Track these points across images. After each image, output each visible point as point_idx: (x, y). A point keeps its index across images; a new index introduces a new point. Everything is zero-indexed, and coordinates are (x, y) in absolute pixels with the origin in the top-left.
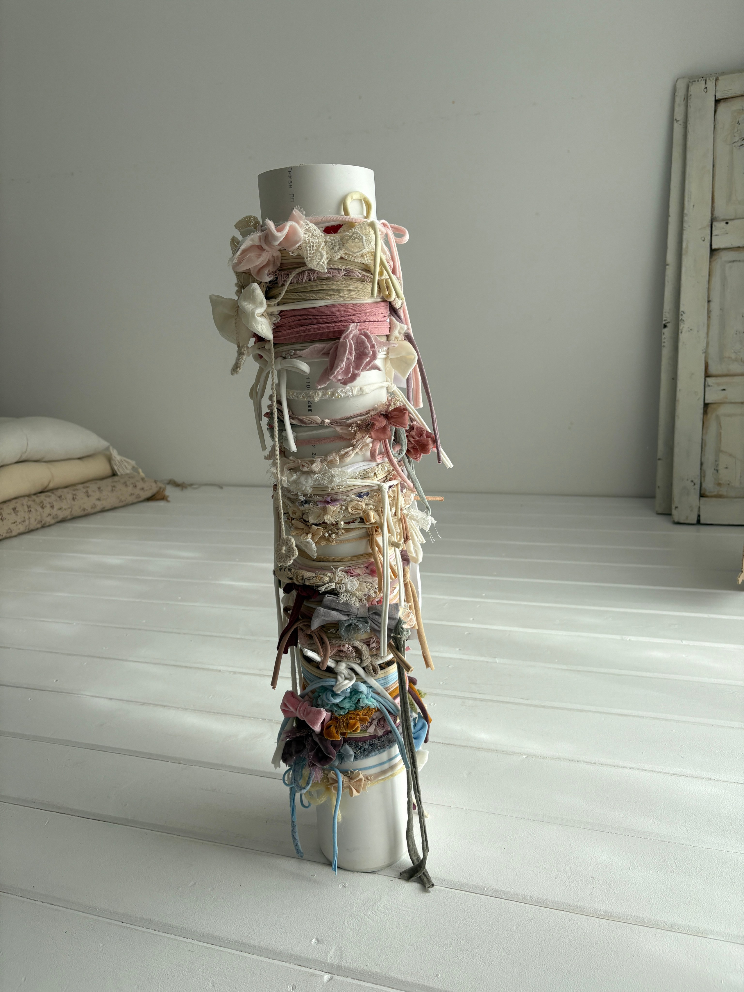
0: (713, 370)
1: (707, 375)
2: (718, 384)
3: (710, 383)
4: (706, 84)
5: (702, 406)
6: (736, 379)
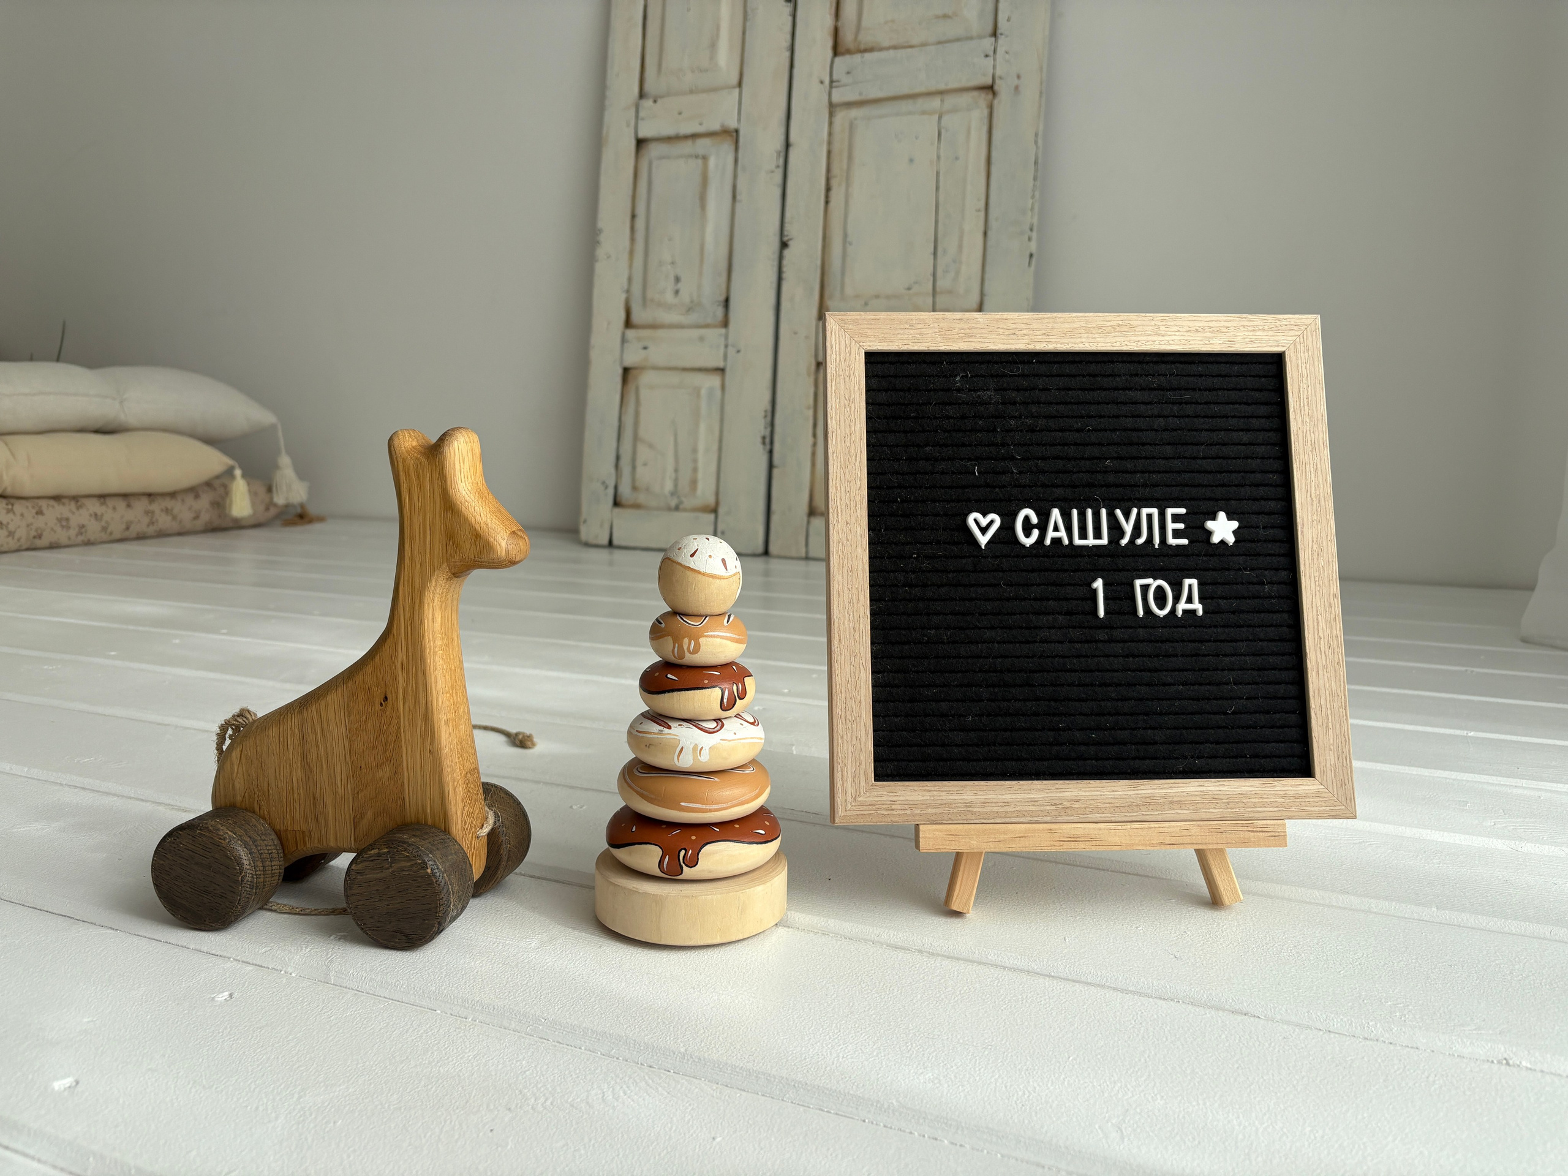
1: (628, 324)
2: (639, 339)
3: (629, 339)
5: (620, 371)
6: (660, 333)
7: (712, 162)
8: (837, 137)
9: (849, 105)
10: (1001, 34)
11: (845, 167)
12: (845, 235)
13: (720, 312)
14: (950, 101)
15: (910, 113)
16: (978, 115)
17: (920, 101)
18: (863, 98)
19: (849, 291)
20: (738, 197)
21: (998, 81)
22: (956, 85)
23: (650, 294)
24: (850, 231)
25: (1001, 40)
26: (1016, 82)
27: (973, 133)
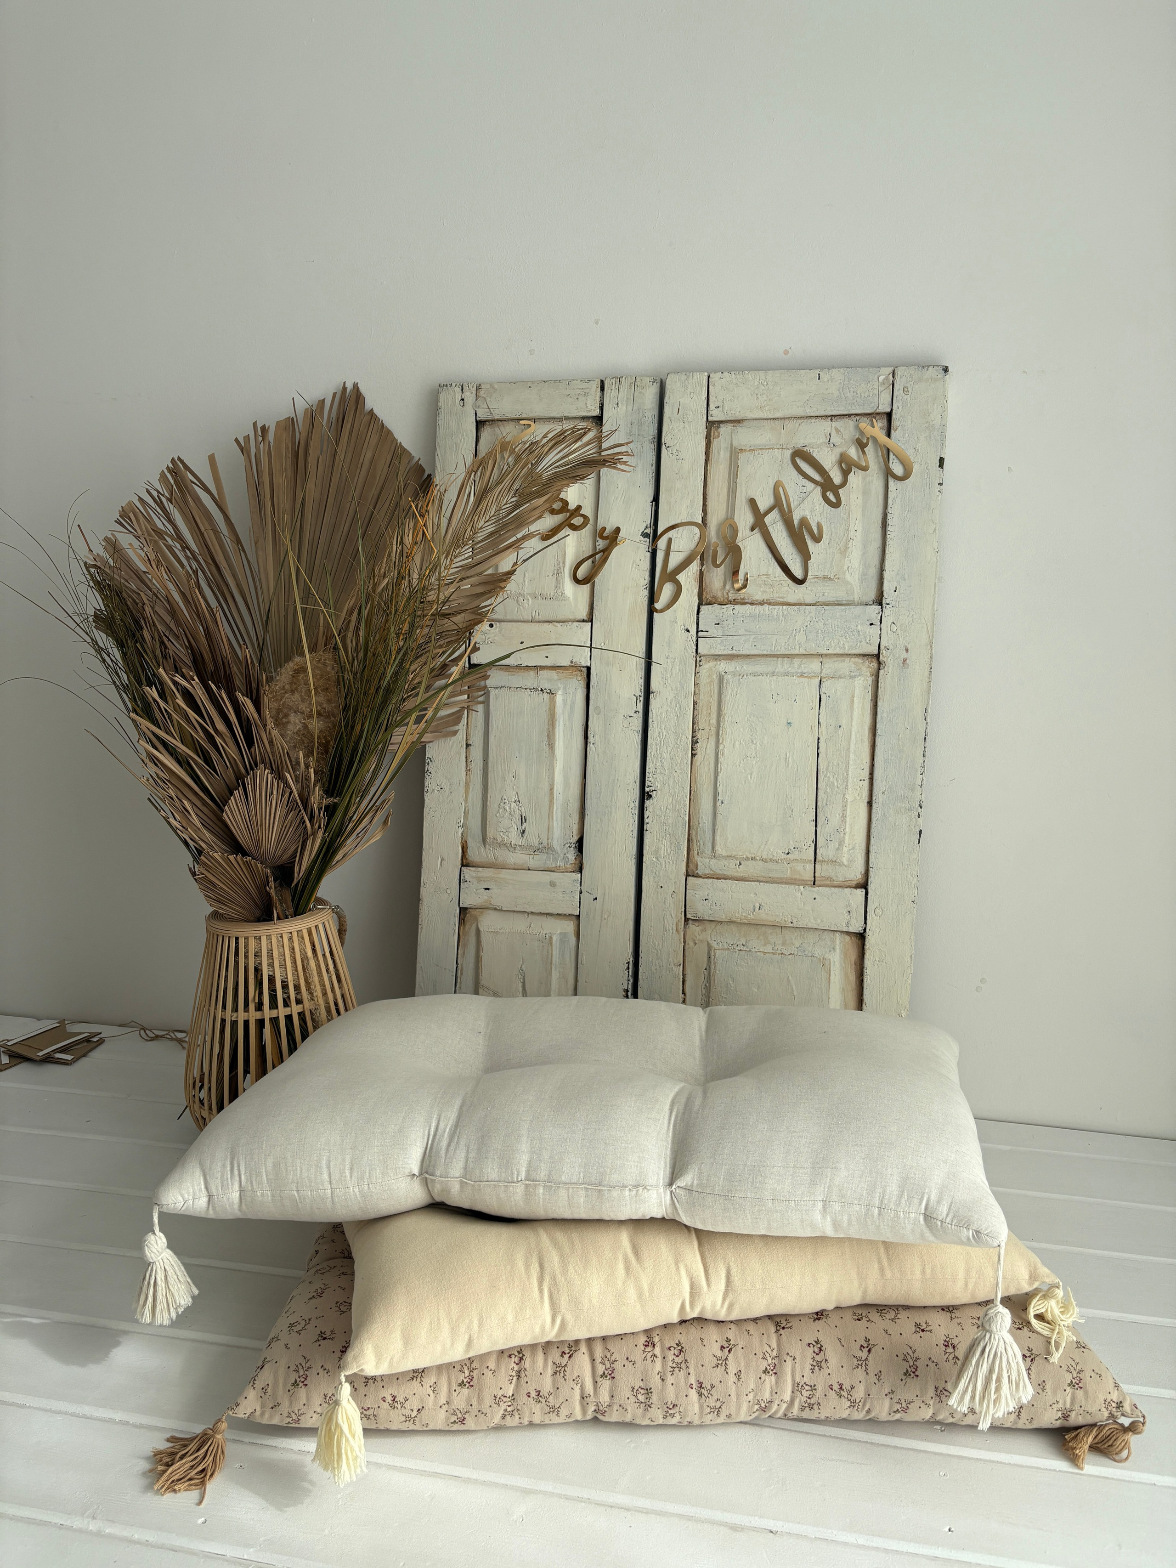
0: (472, 855)
1: (465, 863)
2: (479, 880)
3: (467, 878)
4: (462, 392)
5: (458, 911)
6: (504, 874)
7: (559, 698)
8: (703, 689)
9: (717, 657)
10: (888, 604)
11: (714, 721)
12: (716, 794)
13: (572, 855)
14: (830, 666)
15: (787, 674)
16: (862, 684)
17: (797, 661)
18: (734, 652)
19: (720, 849)
20: (591, 739)
21: (883, 651)
22: (838, 651)
23: (490, 833)
24: (720, 789)
25: (887, 611)
26: (904, 655)
27: (856, 700)
